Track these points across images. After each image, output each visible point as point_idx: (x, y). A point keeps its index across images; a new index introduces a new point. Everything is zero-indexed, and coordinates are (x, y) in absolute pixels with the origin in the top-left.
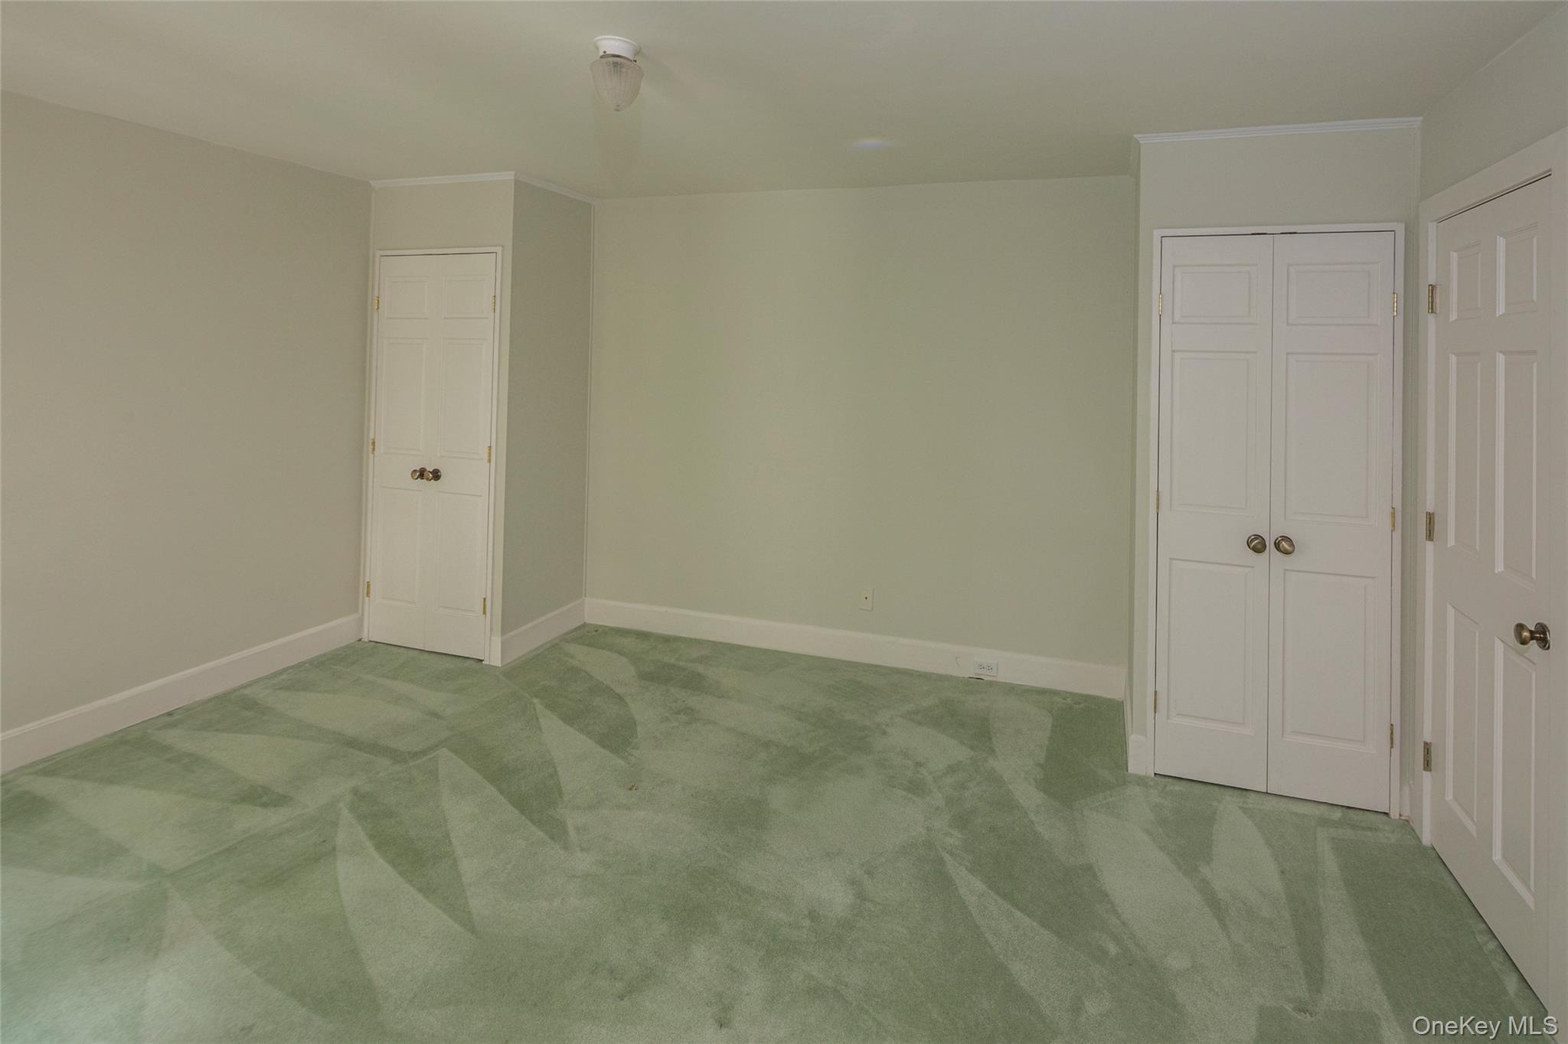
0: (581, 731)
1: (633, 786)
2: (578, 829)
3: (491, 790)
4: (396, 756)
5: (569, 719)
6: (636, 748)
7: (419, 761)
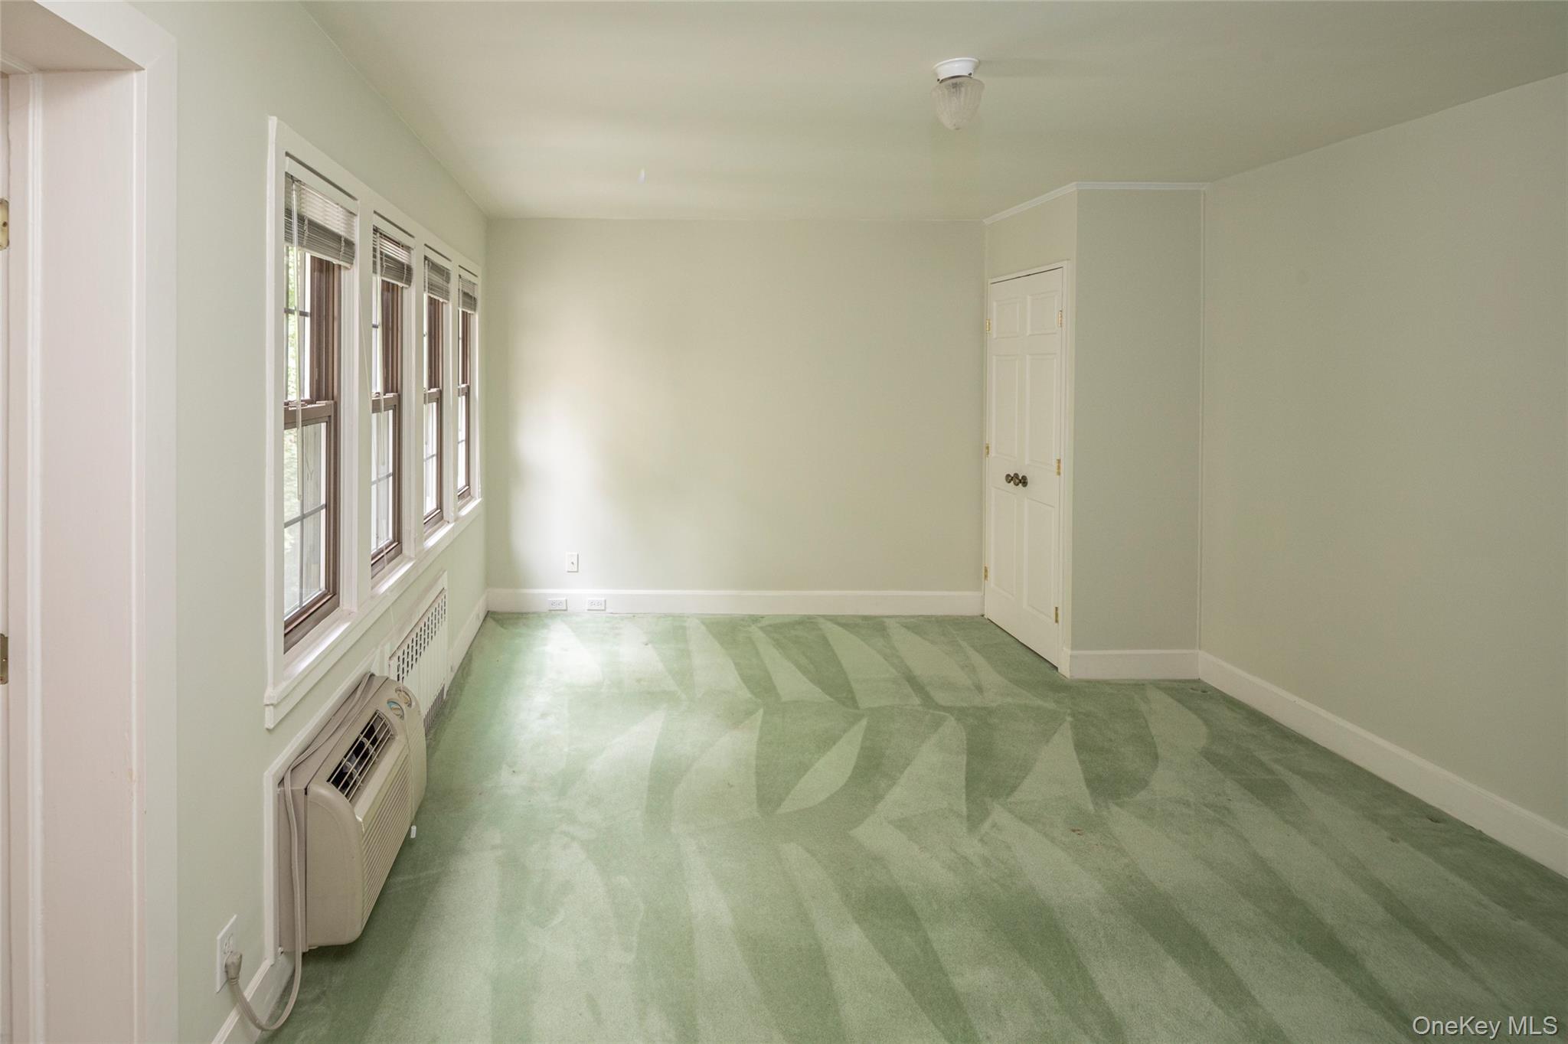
0: (1082, 762)
1: (1079, 830)
2: (994, 825)
3: (963, 759)
4: (927, 700)
5: (1080, 746)
6: (1120, 805)
7: (938, 713)
